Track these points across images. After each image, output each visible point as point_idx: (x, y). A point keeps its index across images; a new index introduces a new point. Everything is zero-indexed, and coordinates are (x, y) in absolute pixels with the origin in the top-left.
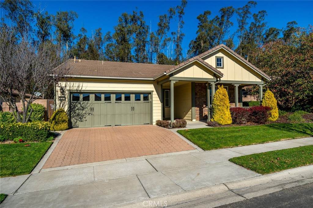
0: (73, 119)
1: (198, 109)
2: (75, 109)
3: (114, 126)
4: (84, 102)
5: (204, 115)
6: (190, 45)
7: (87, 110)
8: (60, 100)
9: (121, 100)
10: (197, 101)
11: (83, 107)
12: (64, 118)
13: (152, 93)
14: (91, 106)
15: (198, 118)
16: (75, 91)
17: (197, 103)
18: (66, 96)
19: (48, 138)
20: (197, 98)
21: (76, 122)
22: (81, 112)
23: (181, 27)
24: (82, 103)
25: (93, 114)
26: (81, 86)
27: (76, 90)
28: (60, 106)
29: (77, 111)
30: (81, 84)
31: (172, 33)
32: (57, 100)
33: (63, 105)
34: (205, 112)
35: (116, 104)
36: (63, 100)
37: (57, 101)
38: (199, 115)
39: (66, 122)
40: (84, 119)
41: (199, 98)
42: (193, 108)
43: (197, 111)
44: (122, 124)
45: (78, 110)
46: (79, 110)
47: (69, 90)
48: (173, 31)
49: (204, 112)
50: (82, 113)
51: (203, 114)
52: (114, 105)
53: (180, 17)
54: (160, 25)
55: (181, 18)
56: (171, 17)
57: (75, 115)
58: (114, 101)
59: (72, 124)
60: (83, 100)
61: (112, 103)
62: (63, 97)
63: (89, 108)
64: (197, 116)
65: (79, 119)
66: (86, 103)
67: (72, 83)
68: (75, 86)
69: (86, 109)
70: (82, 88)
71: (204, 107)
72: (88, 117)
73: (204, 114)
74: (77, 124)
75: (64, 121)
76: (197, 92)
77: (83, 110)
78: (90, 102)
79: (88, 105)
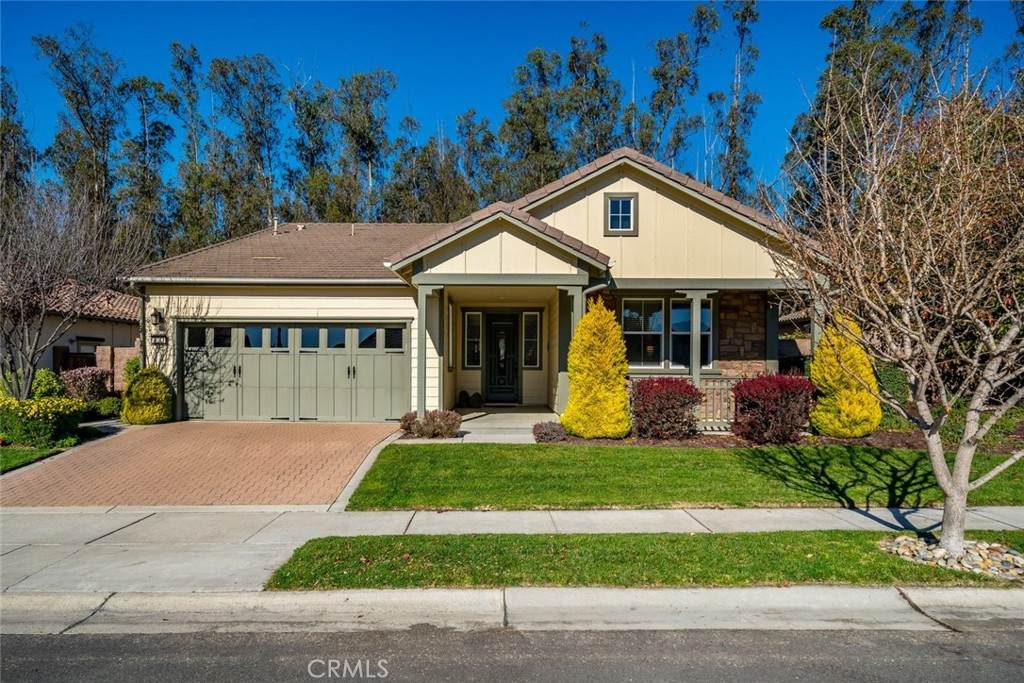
0: (191, 394)
2: (195, 369)
3: (297, 419)
4: (217, 349)
6: (794, 132)
7: (226, 373)
8: (155, 344)
9: (318, 347)
11: (213, 364)
12: (152, 392)
13: (408, 325)
14: (233, 362)
16: (190, 321)
18: (169, 335)
19: (58, 440)
21: (198, 404)
22: (209, 376)
23: (748, 70)
24: (211, 352)
25: (240, 383)
26: (205, 305)
27: (194, 318)
28: (155, 360)
29: (200, 375)
30: (206, 300)
31: (710, 98)
32: (147, 344)
33: (162, 356)
35: (304, 357)
36: (162, 344)
37: (148, 348)
39: (159, 402)
40: (216, 397)
44: (319, 417)
45: (201, 372)
46: (204, 371)
47: (177, 318)
48: (713, 90)
50: (212, 380)
52: (297, 358)
53: (742, 31)
54: (660, 75)
55: (746, 36)
56: (705, 40)
57: (194, 384)
58: (299, 348)
59: (187, 409)
60: (215, 346)
61: (291, 352)
62: (161, 336)
63: (230, 366)
65: (206, 397)
66: (221, 352)
67: (183, 299)
68: (190, 306)
69: (223, 370)
70: (208, 312)
72: (228, 392)
74: (200, 408)
75: (151, 400)
77: (214, 371)
78: (232, 350)
79: (227, 358)
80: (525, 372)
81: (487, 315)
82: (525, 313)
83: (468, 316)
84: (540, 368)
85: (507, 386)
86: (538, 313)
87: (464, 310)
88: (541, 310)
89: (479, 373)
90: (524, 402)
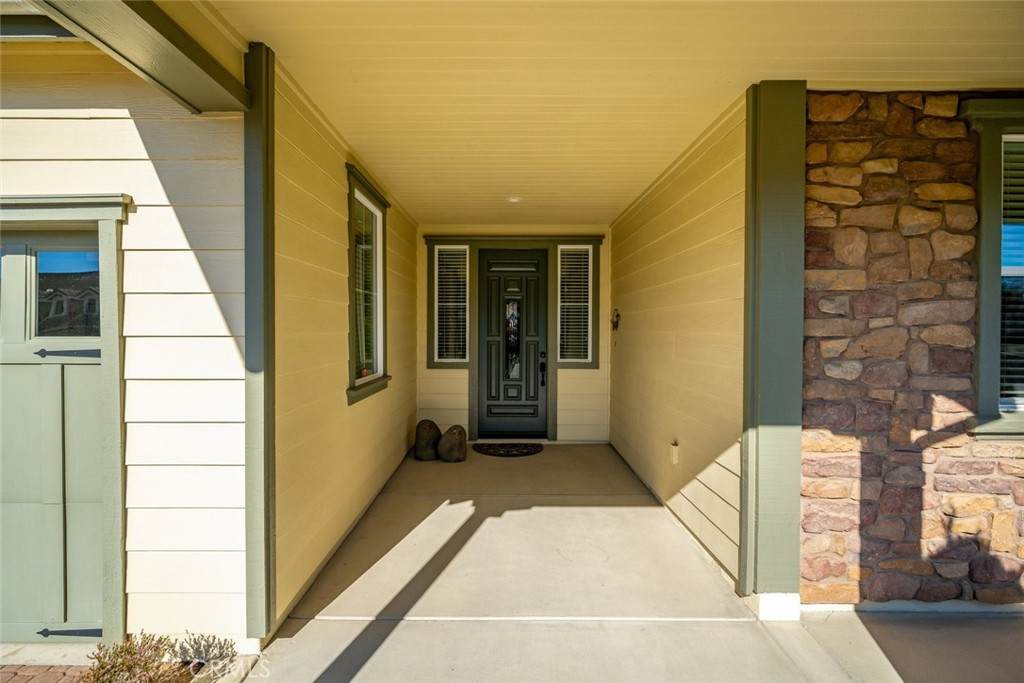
1: (849, 449)
5: (932, 541)
10: (831, 348)
15: (842, 569)
17: (833, 372)
20: (827, 307)
34: (960, 500)
38: (854, 540)
41: (855, 295)
42: (766, 438)
43: (832, 486)
49: (929, 497)
51: (914, 526)
64: (825, 541)
71: (939, 422)
73: (931, 518)
76: (825, 220)
80: (560, 372)
81: (482, 252)
82: (561, 247)
83: (441, 253)
84: (595, 365)
85: (523, 401)
86: (590, 248)
87: (431, 240)
88: (596, 240)
89: (464, 374)
90: (560, 436)
